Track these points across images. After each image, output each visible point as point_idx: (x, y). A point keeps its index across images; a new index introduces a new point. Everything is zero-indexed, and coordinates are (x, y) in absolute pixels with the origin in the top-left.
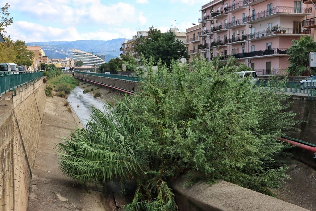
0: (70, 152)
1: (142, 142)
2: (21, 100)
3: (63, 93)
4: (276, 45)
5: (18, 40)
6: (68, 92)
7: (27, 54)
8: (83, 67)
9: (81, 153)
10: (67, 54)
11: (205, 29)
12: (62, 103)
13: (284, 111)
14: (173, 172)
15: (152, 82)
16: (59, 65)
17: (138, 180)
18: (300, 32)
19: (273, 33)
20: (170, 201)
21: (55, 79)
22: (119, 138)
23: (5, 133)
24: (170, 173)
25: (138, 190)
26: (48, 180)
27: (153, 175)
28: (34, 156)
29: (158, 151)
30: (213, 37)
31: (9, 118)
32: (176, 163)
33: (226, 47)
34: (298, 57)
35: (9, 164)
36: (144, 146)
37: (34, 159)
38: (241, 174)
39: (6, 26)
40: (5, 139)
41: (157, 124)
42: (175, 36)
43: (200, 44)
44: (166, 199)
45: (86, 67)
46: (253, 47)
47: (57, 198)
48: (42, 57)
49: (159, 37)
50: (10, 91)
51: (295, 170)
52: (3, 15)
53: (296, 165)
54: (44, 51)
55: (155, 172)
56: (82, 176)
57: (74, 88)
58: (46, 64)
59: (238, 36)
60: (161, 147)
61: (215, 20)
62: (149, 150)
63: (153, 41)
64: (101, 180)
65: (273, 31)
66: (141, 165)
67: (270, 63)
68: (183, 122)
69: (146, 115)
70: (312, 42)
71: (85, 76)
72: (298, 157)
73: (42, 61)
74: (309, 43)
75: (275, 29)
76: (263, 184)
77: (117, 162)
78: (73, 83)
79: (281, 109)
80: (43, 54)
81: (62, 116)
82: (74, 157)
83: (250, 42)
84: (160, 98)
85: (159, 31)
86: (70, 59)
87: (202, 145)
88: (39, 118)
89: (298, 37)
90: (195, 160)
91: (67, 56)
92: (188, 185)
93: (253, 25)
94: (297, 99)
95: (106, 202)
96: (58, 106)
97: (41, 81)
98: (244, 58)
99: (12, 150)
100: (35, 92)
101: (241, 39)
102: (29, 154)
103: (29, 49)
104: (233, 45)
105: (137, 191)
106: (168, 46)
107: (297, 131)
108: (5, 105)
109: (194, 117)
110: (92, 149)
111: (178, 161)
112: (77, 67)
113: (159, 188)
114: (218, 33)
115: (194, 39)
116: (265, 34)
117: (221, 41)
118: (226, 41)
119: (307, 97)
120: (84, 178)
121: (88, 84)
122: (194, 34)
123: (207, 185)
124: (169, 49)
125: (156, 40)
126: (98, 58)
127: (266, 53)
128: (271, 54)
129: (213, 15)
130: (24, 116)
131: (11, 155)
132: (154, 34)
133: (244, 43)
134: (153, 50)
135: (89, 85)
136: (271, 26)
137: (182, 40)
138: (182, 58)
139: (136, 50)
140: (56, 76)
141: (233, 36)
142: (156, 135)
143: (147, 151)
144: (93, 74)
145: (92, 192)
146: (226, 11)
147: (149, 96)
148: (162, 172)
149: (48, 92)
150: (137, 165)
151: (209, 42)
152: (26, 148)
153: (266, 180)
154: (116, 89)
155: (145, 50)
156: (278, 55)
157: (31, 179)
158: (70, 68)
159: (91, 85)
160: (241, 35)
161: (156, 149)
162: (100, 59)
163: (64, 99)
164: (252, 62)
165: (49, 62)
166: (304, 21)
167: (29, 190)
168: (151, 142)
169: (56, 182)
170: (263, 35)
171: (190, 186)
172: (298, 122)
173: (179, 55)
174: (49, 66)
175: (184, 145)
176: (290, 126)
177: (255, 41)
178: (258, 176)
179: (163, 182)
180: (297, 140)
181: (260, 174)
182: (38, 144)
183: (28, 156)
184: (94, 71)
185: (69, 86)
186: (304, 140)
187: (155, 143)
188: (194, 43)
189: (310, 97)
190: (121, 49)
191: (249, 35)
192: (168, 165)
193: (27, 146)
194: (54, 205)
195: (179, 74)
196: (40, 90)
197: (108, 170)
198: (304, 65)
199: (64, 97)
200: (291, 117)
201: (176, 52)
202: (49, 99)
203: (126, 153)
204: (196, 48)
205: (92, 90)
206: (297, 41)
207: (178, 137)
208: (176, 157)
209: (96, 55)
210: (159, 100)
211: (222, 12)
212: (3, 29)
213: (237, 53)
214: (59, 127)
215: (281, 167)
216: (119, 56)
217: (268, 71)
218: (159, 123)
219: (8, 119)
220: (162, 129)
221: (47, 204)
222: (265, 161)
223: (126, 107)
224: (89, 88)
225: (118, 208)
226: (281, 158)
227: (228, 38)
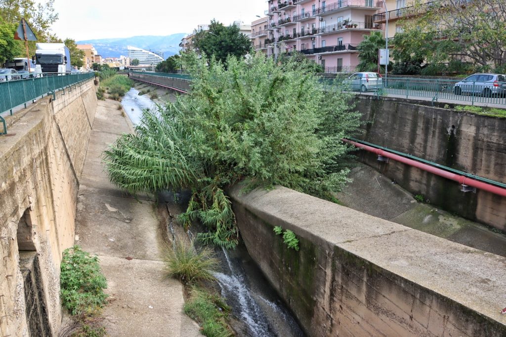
0: (116, 160)
1: (194, 147)
2: (65, 104)
3: (117, 95)
4: (347, 41)
5: (67, 39)
6: (122, 95)
7: (77, 54)
8: (140, 65)
9: (127, 160)
10: (122, 52)
11: (272, 21)
12: (115, 107)
13: (350, 111)
14: (229, 178)
15: (205, 81)
16: (113, 65)
17: (192, 188)
18: (371, 27)
19: (344, 27)
20: (226, 209)
21: (108, 80)
22: (168, 143)
23: (33, 141)
24: (225, 180)
25: (193, 199)
26: (97, 190)
27: (208, 183)
28: (82, 165)
29: (212, 156)
30: (282, 30)
31: (39, 124)
32: (232, 169)
33: (295, 41)
34: (368, 53)
35: (43, 173)
36: (196, 151)
37: (81, 168)
38: (302, 178)
39: (52, 23)
40: (34, 147)
41: (211, 127)
42: (239, 30)
43: (267, 38)
44: (221, 208)
45: (143, 65)
46: (324, 42)
47: (106, 209)
48: (94, 56)
49: (222, 30)
50: (49, 94)
51: (359, 173)
52: (48, 11)
53: (360, 168)
54: (97, 50)
55: (210, 179)
56: (131, 185)
57: (129, 89)
58: (98, 63)
59: (308, 29)
60: (215, 152)
61: (283, 12)
62: (202, 156)
63: (214, 36)
64: (152, 188)
65: (344, 25)
66: (195, 171)
67: (341, 59)
68: (239, 125)
69: (198, 117)
70: (383, 38)
71: (141, 76)
72: (362, 160)
73: (94, 60)
74: (379, 39)
75: (346, 22)
76: (325, 189)
77: (168, 170)
78: (128, 84)
79: (346, 109)
80: (96, 53)
81: (114, 121)
82: (120, 165)
83: (320, 37)
84: (213, 99)
85: (222, 24)
86: (126, 58)
87: (257, 149)
88: (88, 123)
89: (368, 33)
90: (250, 165)
91: (122, 54)
92: (245, 192)
93: (323, 18)
94: (364, 98)
95: (159, 211)
96: (110, 110)
97: (91, 83)
98: (314, 54)
99: (47, 159)
100: (83, 95)
101: (311, 33)
102: (75, 163)
103: (80, 47)
104: (302, 40)
105: (191, 200)
106: (230, 41)
107: (361, 133)
108: (39, 110)
109: (252, 118)
110: (139, 156)
111: (235, 167)
112: (134, 66)
113: (215, 196)
114: (287, 26)
115: (260, 33)
116: (336, 28)
117: (289, 35)
118: (295, 35)
119: (373, 96)
120: (133, 187)
121: (144, 85)
122: (260, 27)
123: (265, 191)
124: (232, 44)
125: (218, 34)
126: (156, 55)
127: (337, 48)
128: (343, 50)
129: (281, 6)
130: (68, 122)
131: (45, 164)
132: (216, 28)
133: (314, 38)
134: (214, 46)
135: (146, 85)
136: (342, 20)
137: (247, 34)
138: (247, 53)
139: (196, 46)
140: (109, 76)
141: (302, 29)
142: (210, 139)
143: (200, 157)
144: (150, 73)
145: (144, 202)
146: (294, 2)
147: (201, 96)
148: (218, 180)
149: (100, 96)
150: (191, 172)
151: (277, 36)
152: (71, 157)
153: (327, 184)
154: (175, 90)
155: (206, 45)
156: (350, 51)
157: (78, 189)
158: (125, 68)
159: (147, 86)
160: (311, 29)
161: (209, 154)
162: (158, 56)
163: (118, 102)
164: (323, 59)
165: (102, 62)
166: (375, 15)
167: (77, 201)
168: (204, 147)
169: (105, 192)
170: (334, 29)
171: (247, 193)
172: (364, 123)
173: (243, 51)
174: (102, 66)
175: (239, 149)
176: (355, 127)
177: (326, 35)
178: (319, 180)
179: (219, 190)
180: (363, 142)
181: (322, 179)
182: (87, 152)
183: (73, 164)
184: (152, 70)
185: (123, 87)
186: (369, 142)
187: (209, 148)
188: (261, 37)
189: (375, 96)
190: (181, 45)
191: (319, 29)
192: (225, 171)
193: (72, 154)
194: (103, 216)
195: (234, 72)
196: (90, 93)
197: (158, 178)
198: (374, 62)
199: (118, 100)
200: (356, 117)
201: (240, 47)
202: (101, 103)
203: (176, 159)
204: (263, 42)
205: (149, 91)
206: (368, 37)
207: (232, 141)
208: (233, 163)
209: (153, 53)
210: (212, 100)
211: (290, 4)
212: (48, 27)
213: (307, 49)
214: (111, 133)
215: (342, 171)
216: (178, 53)
217: (339, 68)
218: (213, 126)
219: (37, 125)
220: (216, 133)
221: (96, 215)
222: (329, 164)
223: (176, 109)
224: (146, 90)
225: (171, 217)
226: (346, 161)
227: (297, 32)
